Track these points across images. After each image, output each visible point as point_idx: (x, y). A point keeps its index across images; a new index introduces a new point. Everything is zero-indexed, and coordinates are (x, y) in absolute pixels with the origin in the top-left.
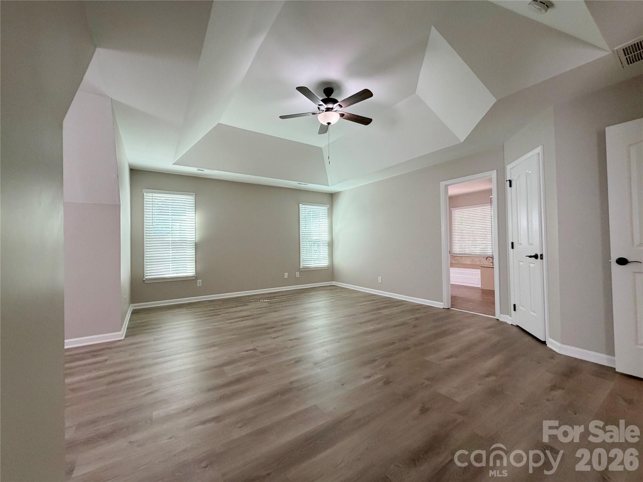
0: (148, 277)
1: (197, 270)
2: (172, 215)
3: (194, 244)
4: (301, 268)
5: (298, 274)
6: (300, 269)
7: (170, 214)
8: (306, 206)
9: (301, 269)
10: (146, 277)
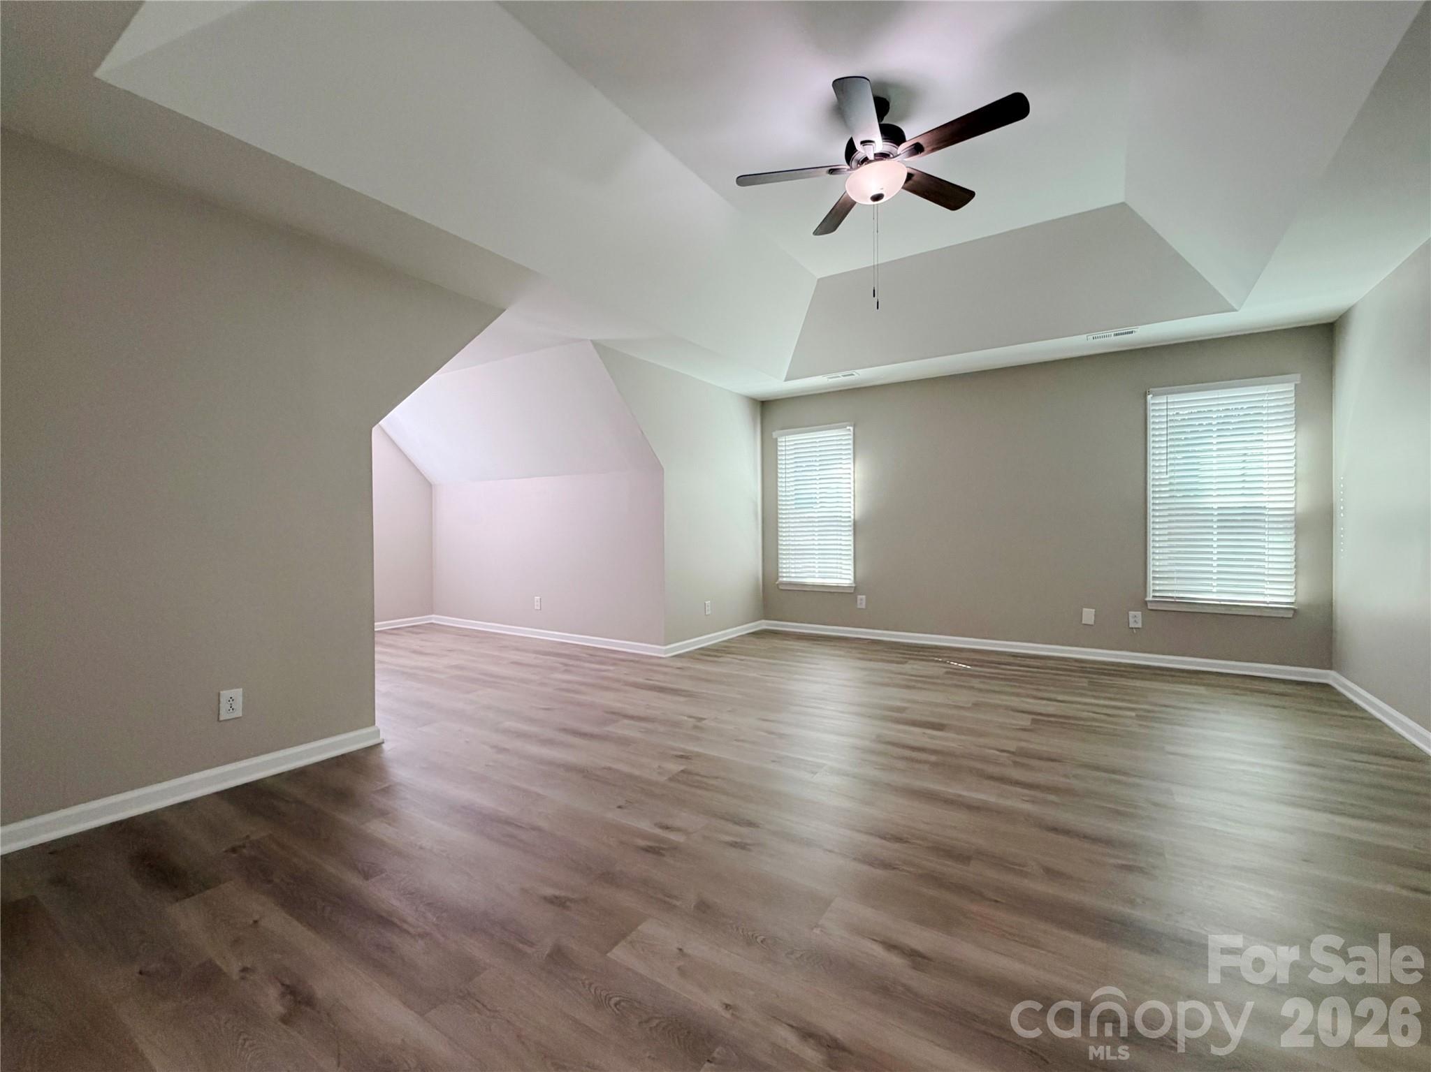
0: (785, 579)
1: (857, 575)
2: (820, 470)
3: (851, 524)
4: (1151, 602)
5: (1136, 619)
6: (1146, 603)
7: (818, 468)
8: (1169, 396)
9: (1149, 604)
10: (780, 579)
